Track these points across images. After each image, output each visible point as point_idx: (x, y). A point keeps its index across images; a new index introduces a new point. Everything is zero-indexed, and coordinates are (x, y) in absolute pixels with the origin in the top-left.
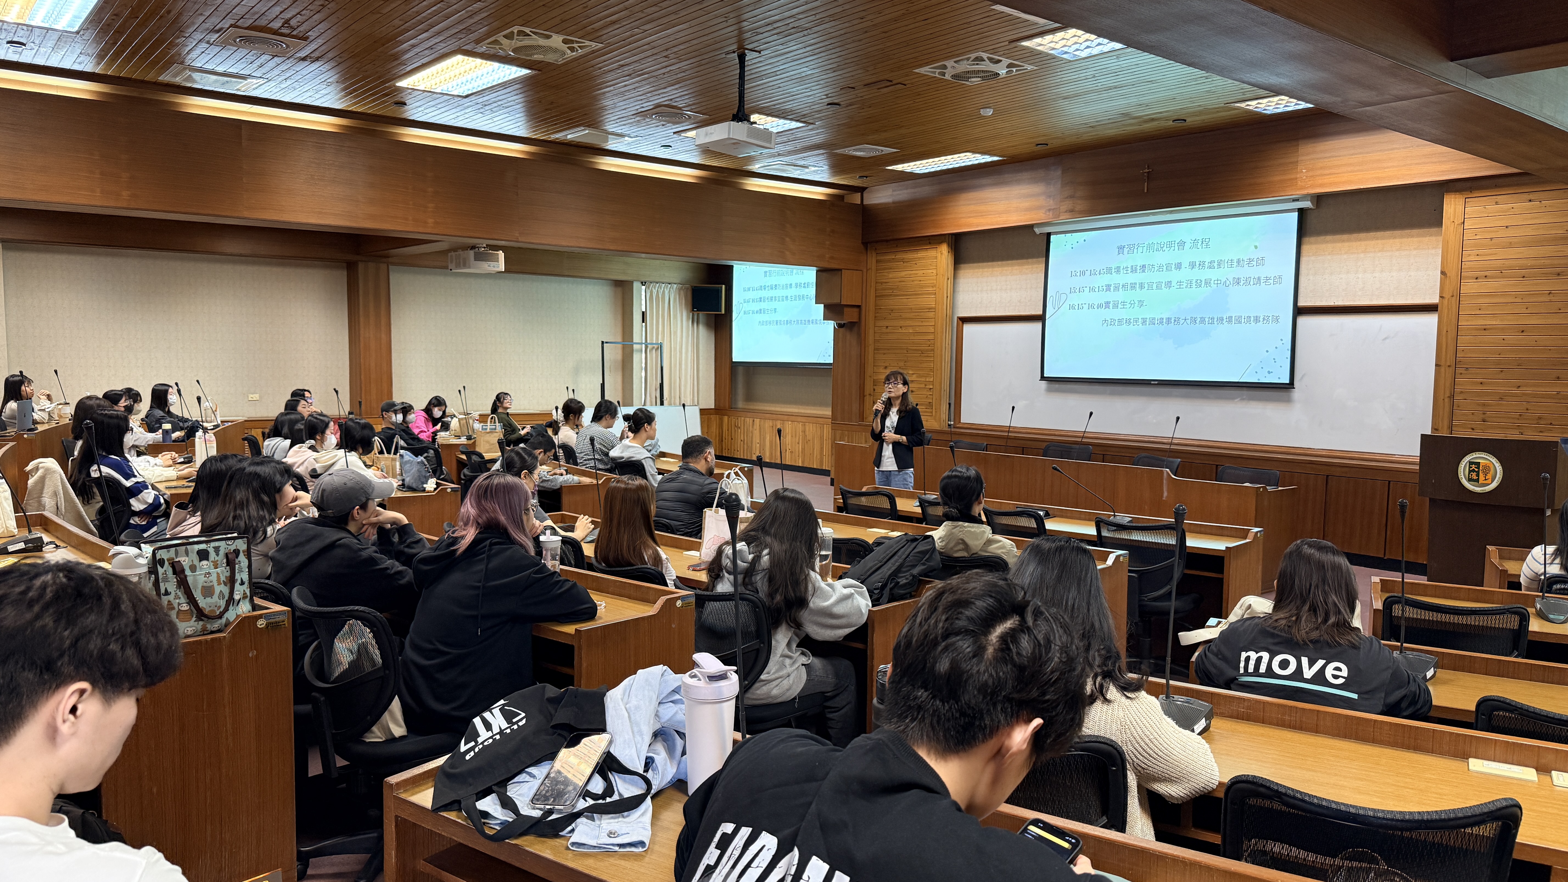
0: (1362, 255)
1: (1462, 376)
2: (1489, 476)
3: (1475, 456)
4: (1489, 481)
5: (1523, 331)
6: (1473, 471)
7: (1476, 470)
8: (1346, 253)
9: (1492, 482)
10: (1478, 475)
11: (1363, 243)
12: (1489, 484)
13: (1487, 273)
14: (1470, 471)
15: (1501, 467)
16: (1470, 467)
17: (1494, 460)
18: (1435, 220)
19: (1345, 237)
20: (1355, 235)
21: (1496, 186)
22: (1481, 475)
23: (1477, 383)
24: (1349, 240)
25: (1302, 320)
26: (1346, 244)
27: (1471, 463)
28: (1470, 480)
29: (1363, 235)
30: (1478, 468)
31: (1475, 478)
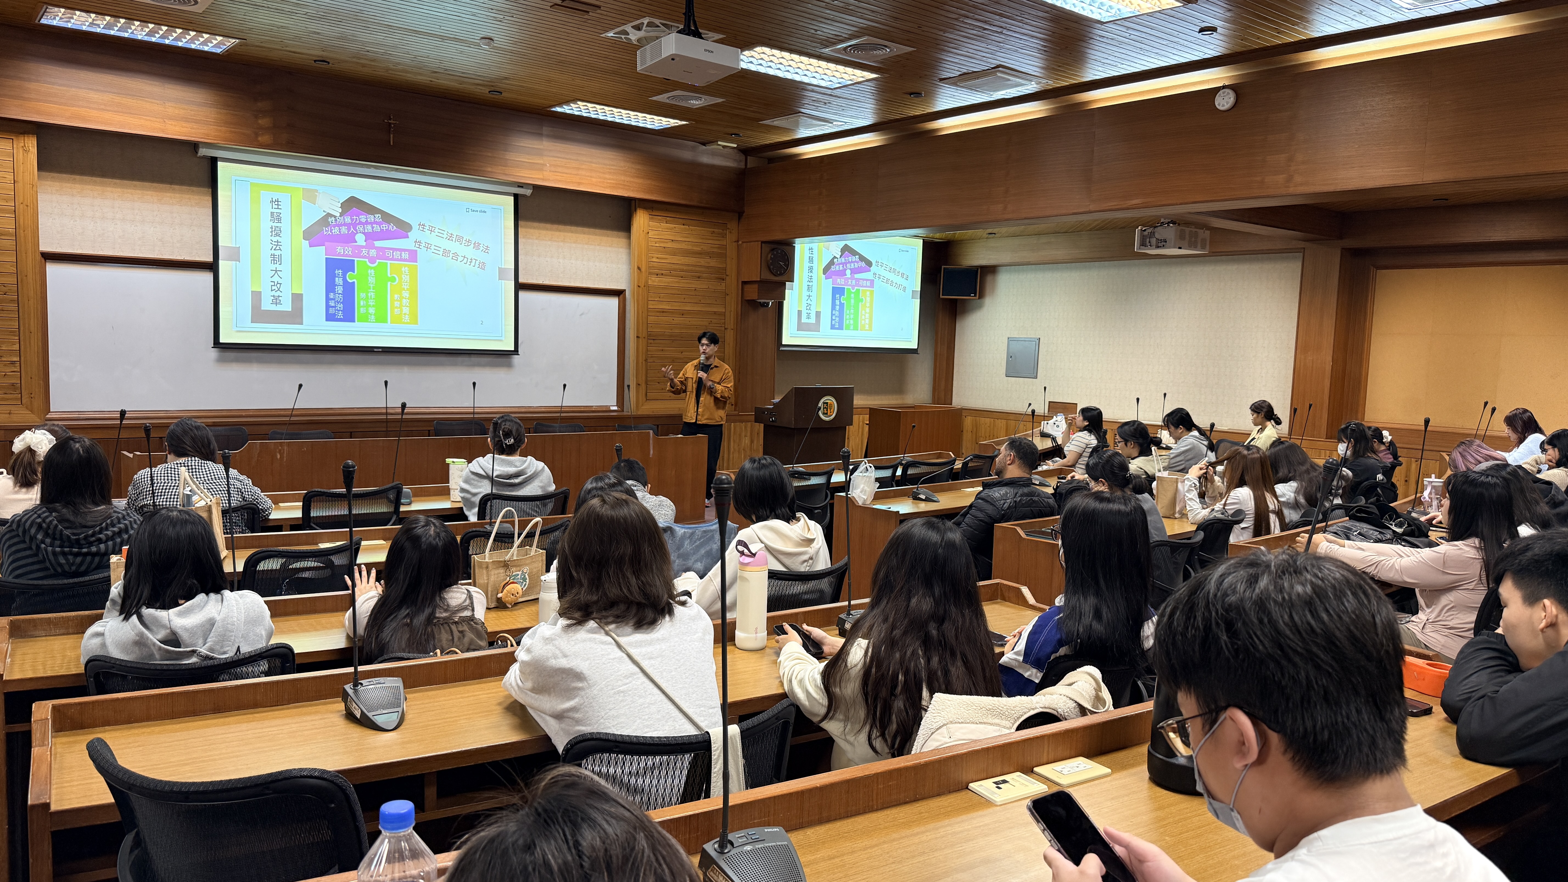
0: (562, 244)
1: (652, 345)
2: (832, 410)
3: (825, 399)
4: (832, 413)
7: (827, 407)
8: (550, 240)
10: (827, 410)
11: (562, 234)
12: (832, 415)
13: (663, 272)
14: (824, 408)
15: (836, 404)
16: (823, 406)
17: (834, 400)
18: (625, 227)
19: (548, 226)
20: (555, 226)
21: (667, 210)
22: (829, 410)
23: (659, 350)
24: (551, 230)
25: (522, 294)
26: (549, 233)
28: (824, 414)
29: (561, 227)
31: (826, 412)
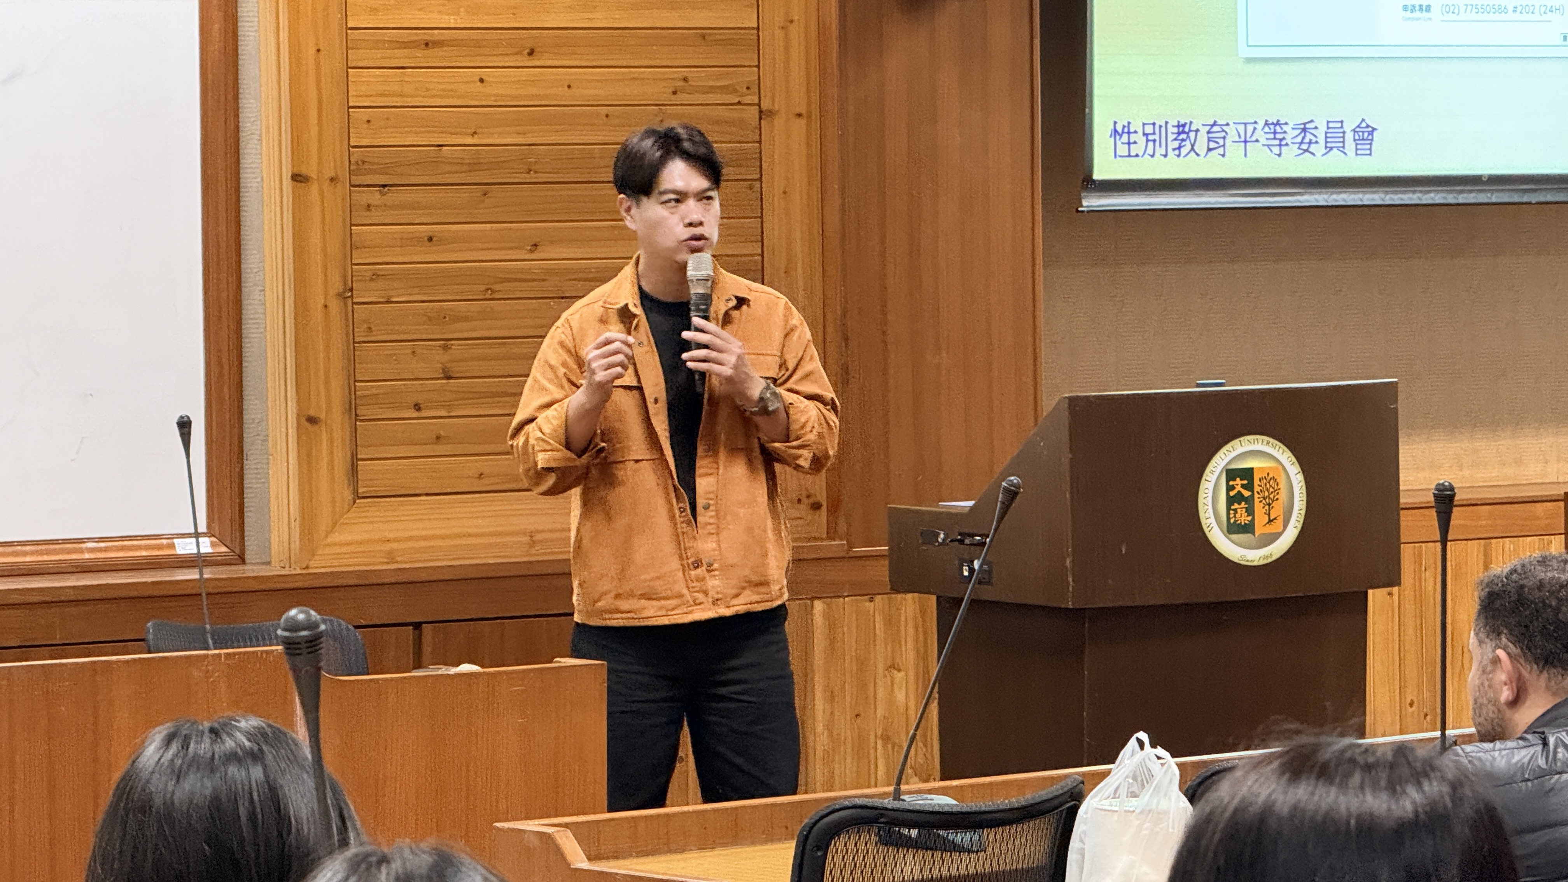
1: (375, 216)
2: (1278, 510)
3: (1240, 450)
4: (1277, 527)
5: (531, 53)
6: (1239, 498)
7: (1246, 493)
9: (1285, 527)
10: (1250, 511)
12: (1277, 536)
14: (1230, 501)
15: (1300, 477)
16: (1230, 488)
17: (1285, 457)
22: (1259, 508)
23: (415, 240)
27: (1231, 474)
28: (1233, 529)
30: (1249, 487)
31: (1243, 518)
